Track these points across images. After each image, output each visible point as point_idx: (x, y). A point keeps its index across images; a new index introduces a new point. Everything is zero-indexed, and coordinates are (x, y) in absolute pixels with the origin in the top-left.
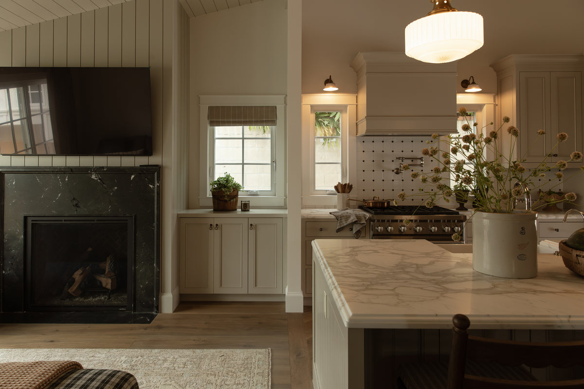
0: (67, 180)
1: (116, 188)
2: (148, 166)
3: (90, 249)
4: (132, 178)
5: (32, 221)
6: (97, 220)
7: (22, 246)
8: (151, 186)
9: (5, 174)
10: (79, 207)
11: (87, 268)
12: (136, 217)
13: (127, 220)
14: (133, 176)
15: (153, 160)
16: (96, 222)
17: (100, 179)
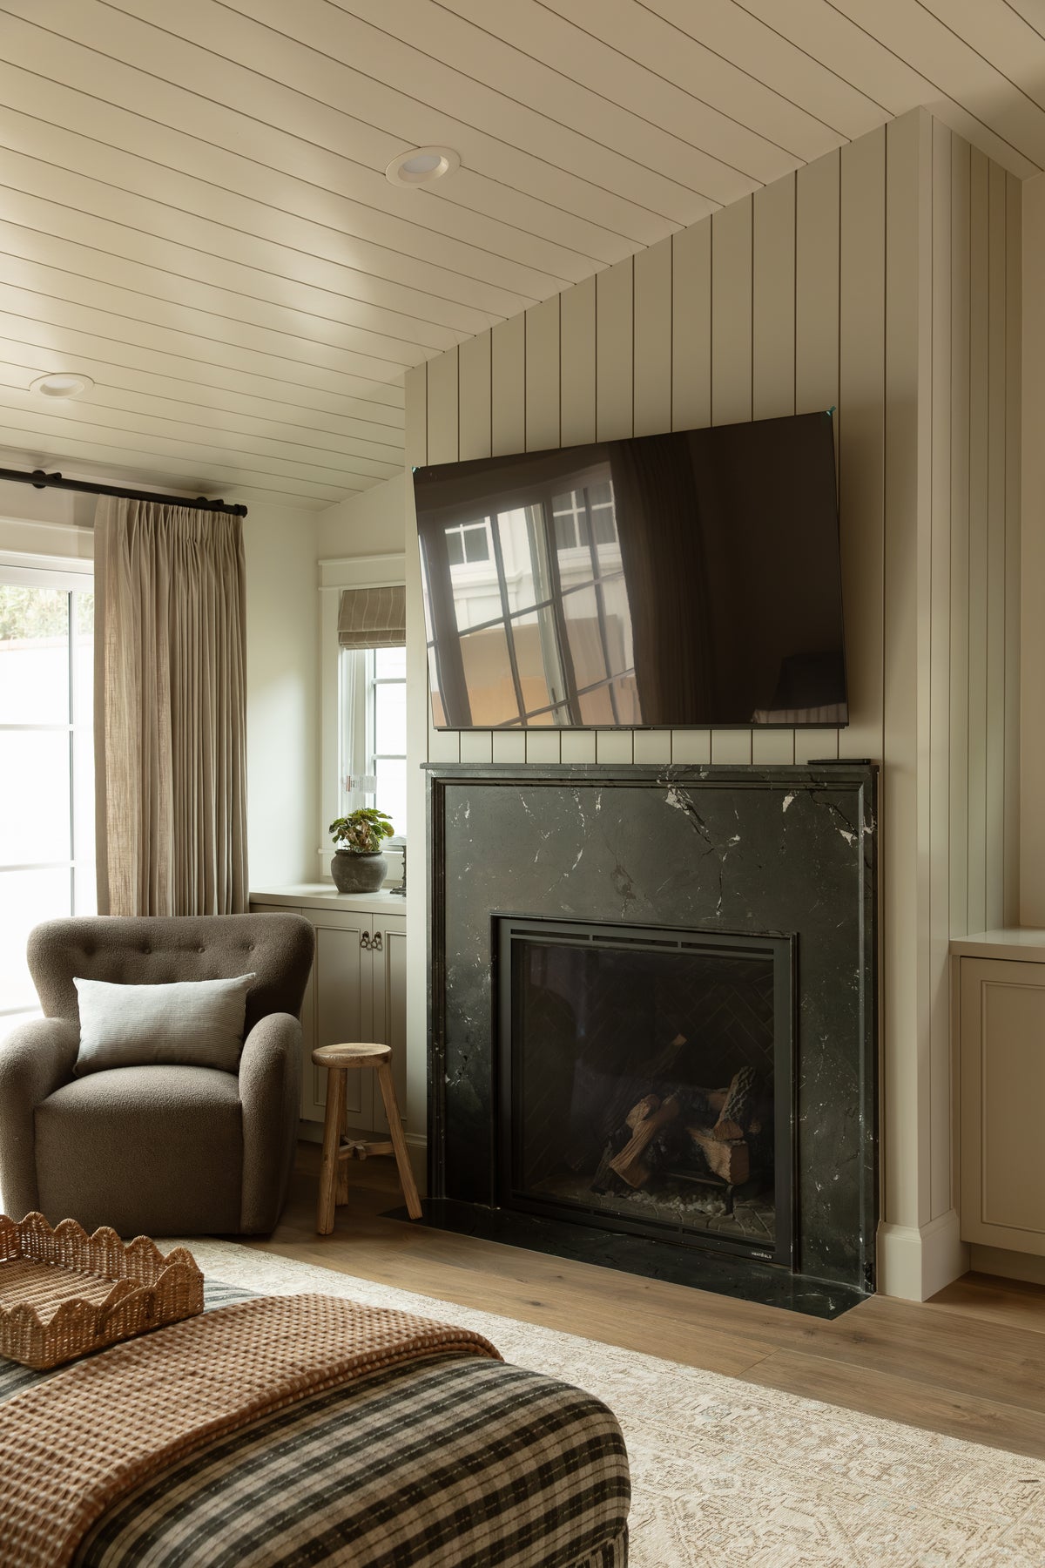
0: (598, 806)
1: (737, 838)
2: (838, 762)
3: (680, 1040)
4: (785, 805)
5: (513, 932)
6: (685, 945)
7: (489, 1007)
8: (848, 836)
9: (447, 787)
10: (632, 896)
11: (667, 1101)
12: (797, 938)
13: (771, 952)
14: (788, 800)
15: (855, 743)
16: (679, 949)
17: (690, 808)
